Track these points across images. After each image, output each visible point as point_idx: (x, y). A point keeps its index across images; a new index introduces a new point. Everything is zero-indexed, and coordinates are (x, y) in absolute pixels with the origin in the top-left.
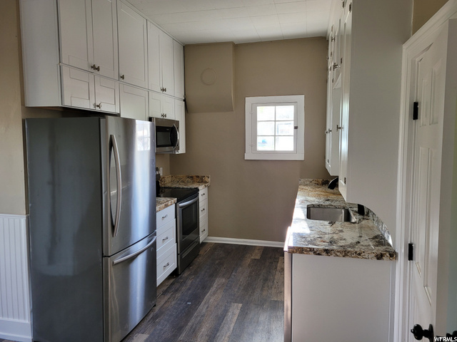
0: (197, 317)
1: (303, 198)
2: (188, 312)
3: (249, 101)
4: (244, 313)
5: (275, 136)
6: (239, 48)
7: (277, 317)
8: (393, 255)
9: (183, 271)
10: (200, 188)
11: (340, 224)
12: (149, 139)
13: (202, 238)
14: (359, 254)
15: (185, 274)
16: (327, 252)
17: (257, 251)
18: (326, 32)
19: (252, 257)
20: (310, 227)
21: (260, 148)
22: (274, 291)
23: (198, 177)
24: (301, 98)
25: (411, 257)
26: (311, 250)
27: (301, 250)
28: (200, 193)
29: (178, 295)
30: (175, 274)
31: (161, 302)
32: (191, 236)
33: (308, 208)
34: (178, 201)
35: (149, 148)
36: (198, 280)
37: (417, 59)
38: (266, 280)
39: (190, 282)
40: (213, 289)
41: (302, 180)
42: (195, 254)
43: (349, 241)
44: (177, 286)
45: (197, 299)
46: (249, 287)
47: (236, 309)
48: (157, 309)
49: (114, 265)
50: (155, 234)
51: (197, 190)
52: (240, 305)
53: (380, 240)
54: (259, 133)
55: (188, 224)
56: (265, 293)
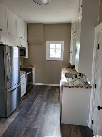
0: (33, 106)
1: (64, 72)
2: (31, 105)
3: (47, 42)
4: (47, 105)
5: (55, 53)
6: (45, 25)
7: (56, 105)
8: (90, 87)
9: (28, 93)
10: (33, 68)
11: (75, 79)
12: (18, 53)
13: (33, 83)
14: (81, 87)
15: (29, 94)
16: (73, 87)
17: (49, 87)
18: (71, 22)
19: (48, 89)
20: (67, 80)
21: (51, 57)
22: (55, 98)
23: (32, 65)
24: (63, 42)
25: (95, 88)
26: (68, 86)
27: (65, 86)
28: (33, 70)
29: (27, 100)
30: (26, 94)
31: (22, 102)
32: (30, 83)
33: (65, 74)
34: (27, 72)
35: (18, 56)
36: (33, 96)
37: (100, 32)
38: (53, 95)
39: (30, 96)
40: (37, 98)
41: (63, 66)
42: (31, 88)
43: (78, 84)
44: (26, 98)
45: (33, 101)
46: (48, 97)
47: (44, 104)
48: (21, 105)
49: (9, 92)
50: (20, 83)
51: (32, 69)
52: (46, 103)
53: (86, 83)
54: (50, 52)
55: (29, 79)
56: (52, 99)
